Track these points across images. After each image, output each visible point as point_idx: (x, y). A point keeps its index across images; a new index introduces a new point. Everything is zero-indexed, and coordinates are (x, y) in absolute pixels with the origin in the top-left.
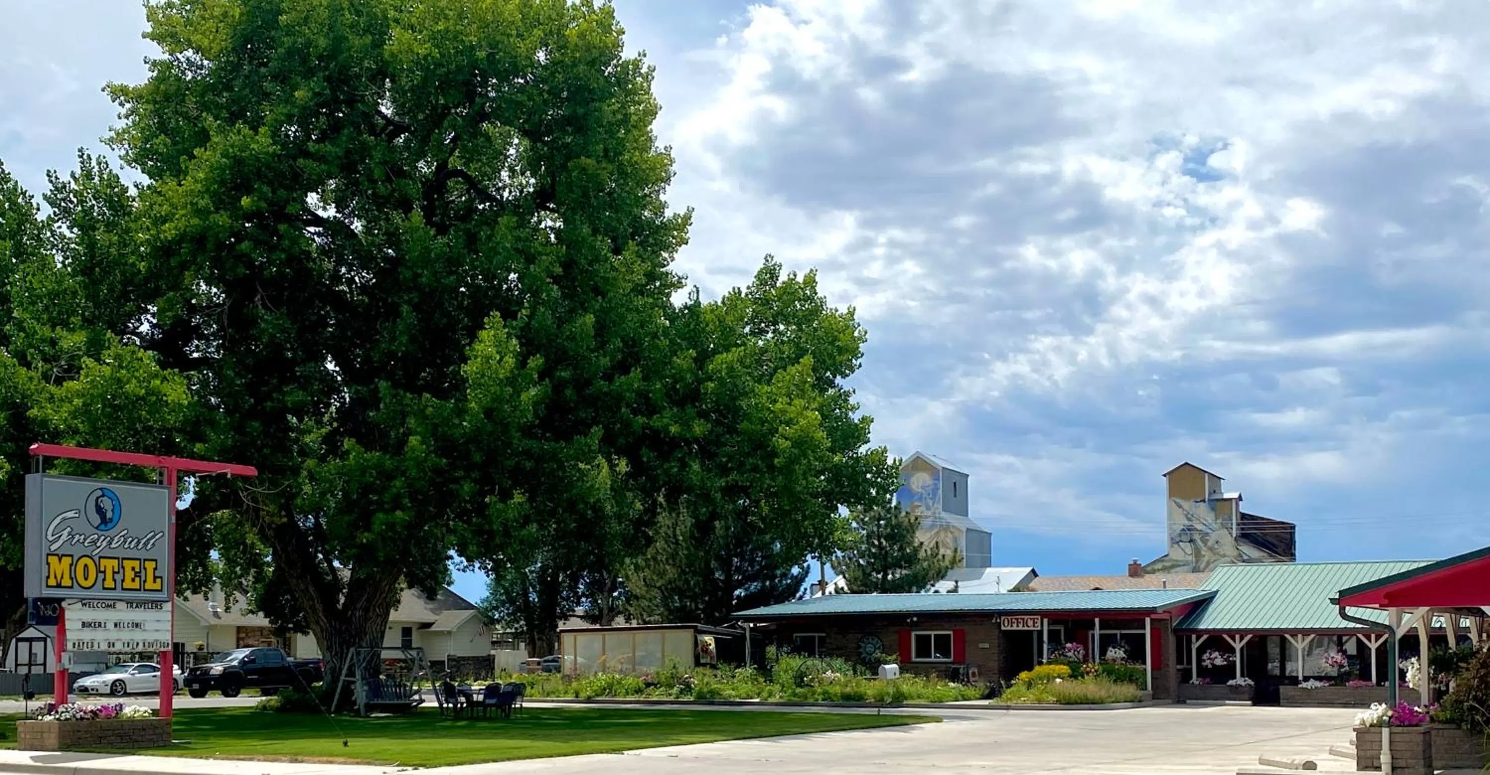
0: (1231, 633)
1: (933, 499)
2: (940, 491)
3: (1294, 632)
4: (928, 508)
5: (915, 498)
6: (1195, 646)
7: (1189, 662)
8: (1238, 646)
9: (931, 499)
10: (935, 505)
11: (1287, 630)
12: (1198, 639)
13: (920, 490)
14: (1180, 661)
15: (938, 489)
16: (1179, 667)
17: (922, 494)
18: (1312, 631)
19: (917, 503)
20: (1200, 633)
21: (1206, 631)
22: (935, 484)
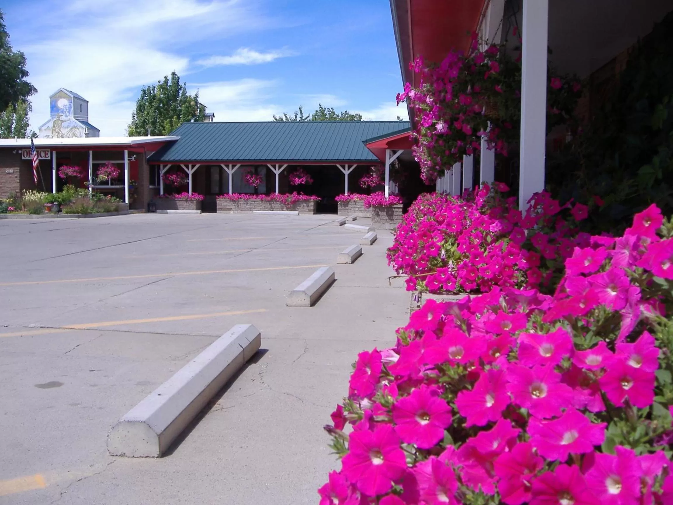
0: (187, 163)
1: (69, 112)
2: (73, 108)
3: (227, 163)
4: (66, 116)
5: (60, 111)
6: (163, 172)
7: (159, 184)
8: (190, 172)
9: (68, 112)
10: (70, 115)
11: (222, 161)
12: (164, 167)
13: (62, 107)
14: (152, 182)
15: (71, 107)
16: (151, 187)
17: (63, 110)
18: (238, 161)
19: (60, 114)
20: (166, 163)
21: (169, 162)
22: (70, 105)
